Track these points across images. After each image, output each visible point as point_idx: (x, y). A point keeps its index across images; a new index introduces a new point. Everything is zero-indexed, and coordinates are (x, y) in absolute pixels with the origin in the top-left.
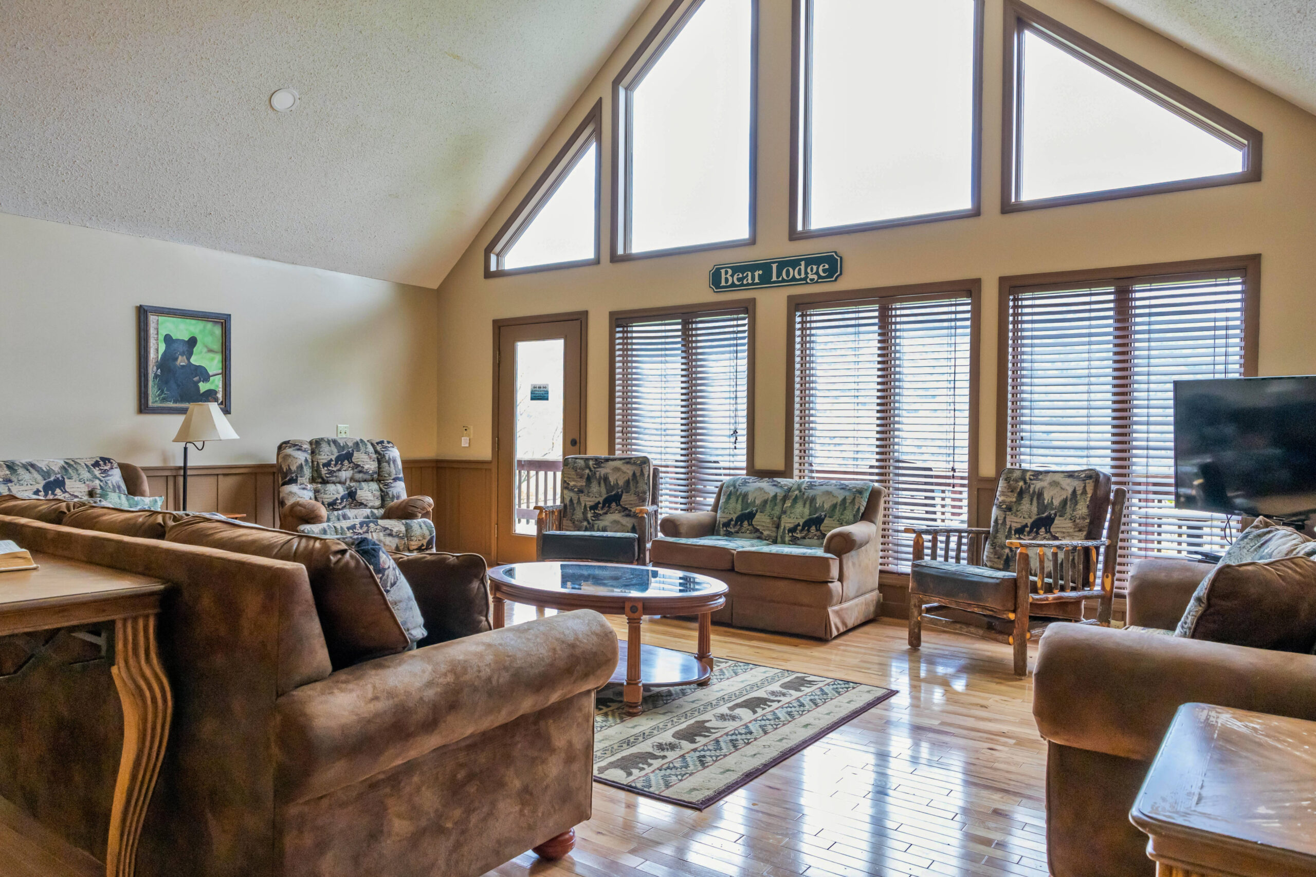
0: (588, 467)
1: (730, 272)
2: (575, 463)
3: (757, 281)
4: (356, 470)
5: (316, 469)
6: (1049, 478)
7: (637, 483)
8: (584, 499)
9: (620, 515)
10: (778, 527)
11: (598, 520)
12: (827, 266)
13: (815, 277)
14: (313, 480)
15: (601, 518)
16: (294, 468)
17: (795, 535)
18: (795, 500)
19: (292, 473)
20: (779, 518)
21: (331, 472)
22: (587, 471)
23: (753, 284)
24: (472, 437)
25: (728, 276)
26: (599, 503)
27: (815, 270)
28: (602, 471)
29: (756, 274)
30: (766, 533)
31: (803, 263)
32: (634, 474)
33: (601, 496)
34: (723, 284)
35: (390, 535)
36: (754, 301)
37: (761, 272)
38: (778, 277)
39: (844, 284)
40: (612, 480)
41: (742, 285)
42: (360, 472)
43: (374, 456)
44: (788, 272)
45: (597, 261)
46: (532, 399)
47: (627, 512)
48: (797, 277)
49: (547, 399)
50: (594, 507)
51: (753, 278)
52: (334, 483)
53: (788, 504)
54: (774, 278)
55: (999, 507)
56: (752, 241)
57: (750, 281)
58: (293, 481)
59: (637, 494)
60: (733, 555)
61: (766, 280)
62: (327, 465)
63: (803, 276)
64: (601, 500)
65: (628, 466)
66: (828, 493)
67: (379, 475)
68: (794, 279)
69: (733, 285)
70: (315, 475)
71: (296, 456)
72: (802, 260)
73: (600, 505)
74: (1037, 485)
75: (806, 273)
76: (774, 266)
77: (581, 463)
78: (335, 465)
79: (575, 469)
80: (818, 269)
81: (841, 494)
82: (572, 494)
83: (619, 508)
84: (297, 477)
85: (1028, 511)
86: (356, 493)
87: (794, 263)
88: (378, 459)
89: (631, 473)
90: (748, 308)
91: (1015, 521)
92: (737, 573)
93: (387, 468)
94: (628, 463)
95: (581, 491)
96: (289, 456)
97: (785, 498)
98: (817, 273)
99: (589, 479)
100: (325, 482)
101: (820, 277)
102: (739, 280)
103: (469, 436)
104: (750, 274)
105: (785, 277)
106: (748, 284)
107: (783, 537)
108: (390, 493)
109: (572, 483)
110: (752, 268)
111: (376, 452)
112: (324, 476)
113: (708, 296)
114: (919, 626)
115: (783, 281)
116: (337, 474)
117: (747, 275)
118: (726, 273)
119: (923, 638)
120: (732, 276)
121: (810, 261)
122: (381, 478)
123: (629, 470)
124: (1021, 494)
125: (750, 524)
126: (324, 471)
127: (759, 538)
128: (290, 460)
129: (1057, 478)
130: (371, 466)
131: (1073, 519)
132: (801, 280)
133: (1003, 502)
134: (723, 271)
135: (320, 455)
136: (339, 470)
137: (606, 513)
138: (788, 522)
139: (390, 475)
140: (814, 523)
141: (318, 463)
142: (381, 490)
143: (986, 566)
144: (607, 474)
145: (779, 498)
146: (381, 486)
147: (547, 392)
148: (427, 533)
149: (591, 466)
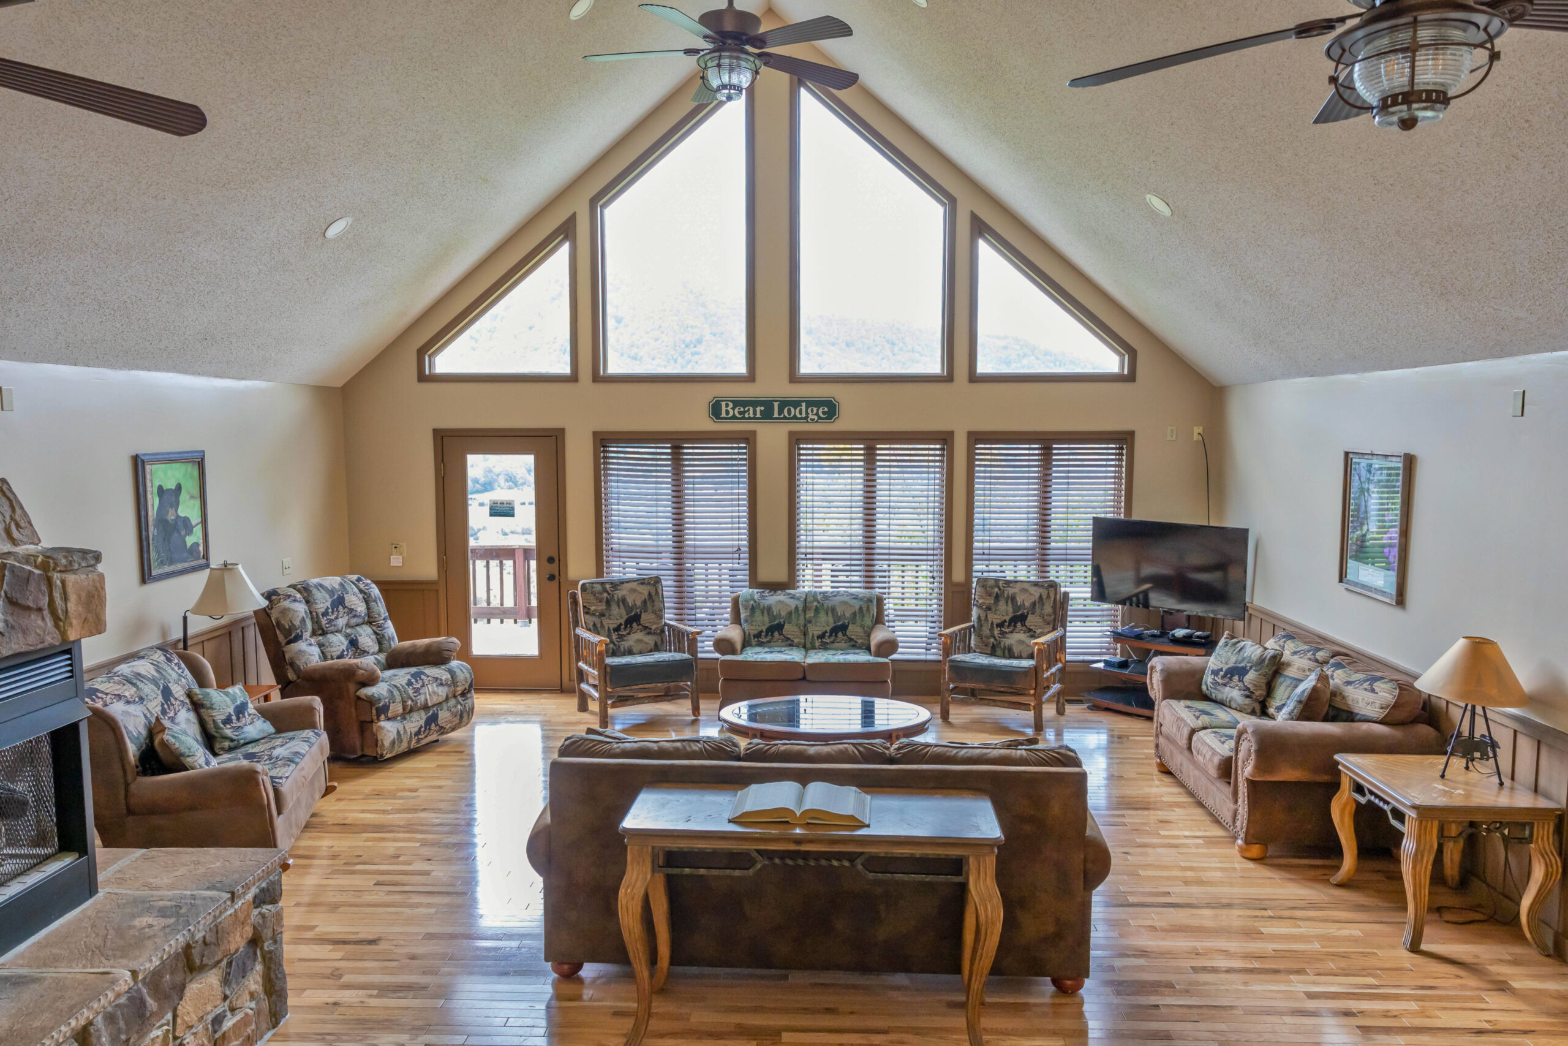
0: (605, 590)
1: (731, 405)
2: (593, 588)
3: (758, 415)
4: (351, 615)
5: (316, 621)
6: (1019, 585)
7: (653, 601)
8: (606, 622)
9: (642, 634)
10: (805, 634)
11: (623, 641)
12: (826, 409)
13: (816, 418)
14: (314, 634)
15: (625, 638)
16: (297, 623)
17: (824, 642)
18: (817, 610)
19: (297, 629)
20: (805, 626)
21: (330, 621)
22: (605, 595)
23: (754, 418)
24: (405, 555)
25: (729, 409)
26: (621, 624)
27: (815, 411)
28: (619, 594)
29: (758, 409)
30: (796, 641)
31: (804, 404)
32: (650, 594)
33: (622, 618)
34: (724, 415)
35: (441, 684)
36: (754, 433)
37: (762, 408)
38: (779, 414)
39: (840, 425)
40: (630, 601)
41: (743, 418)
42: (355, 616)
43: (361, 596)
44: (789, 412)
45: (573, 378)
46: (491, 515)
47: (648, 630)
48: (799, 416)
49: (513, 516)
50: (617, 629)
51: (755, 413)
52: (332, 633)
53: (810, 614)
54: (776, 415)
55: (980, 607)
56: (751, 377)
57: (751, 415)
58: (298, 638)
59: (654, 612)
60: (804, 667)
61: (767, 415)
62: (325, 614)
63: (804, 415)
64: (622, 621)
65: (643, 587)
66: (845, 603)
67: (369, 617)
68: (795, 417)
69: (734, 417)
70: (316, 627)
71: (296, 609)
72: (803, 401)
73: (623, 627)
74: (1010, 591)
75: (807, 413)
76: (776, 404)
77: (598, 588)
78: (333, 612)
79: (594, 594)
80: (818, 410)
81: (857, 605)
82: (594, 619)
83: (640, 627)
84: (302, 632)
85: (1005, 611)
86: (357, 640)
87: (796, 404)
88: (364, 599)
89: (646, 593)
90: (749, 439)
91: (996, 618)
92: (809, 681)
93: (376, 608)
94: (643, 584)
95: (602, 615)
96: (289, 609)
97: (805, 608)
98: (817, 414)
99: (608, 603)
100: (324, 633)
101: (820, 418)
102: (740, 413)
103: (401, 554)
104: (751, 409)
105: (787, 415)
106: (749, 418)
107: (812, 643)
108: (386, 635)
109: (593, 608)
110: (755, 403)
111: (361, 591)
112: (324, 627)
113: (708, 425)
114: (948, 703)
115: (785, 418)
116: (335, 623)
117: (749, 410)
118: (727, 405)
119: (951, 711)
120: (733, 409)
121: (810, 403)
122: (371, 620)
123: (644, 590)
124: (997, 598)
125: (781, 634)
126: (324, 621)
127: (790, 645)
128: (290, 615)
129: (1026, 586)
130: (361, 608)
131: (1042, 616)
132: (801, 418)
133: (983, 603)
134: (723, 404)
135: (316, 604)
136: (337, 618)
137: (629, 634)
138: (815, 630)
139: (380, 616)
140: (840, 629)
141: (317, 614)
142: (375, 633)
143: (975, 652)
144: (624, 596)
145: (800, 609)
146: (374, 628)
147: (513, 509)
148: (468, 676)
149: (608, 590)
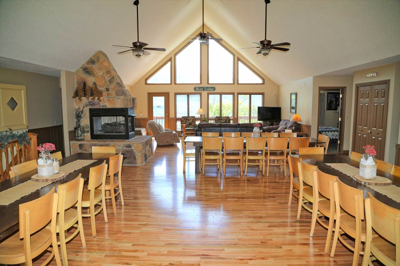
0: (186, 118)
36: (201, 93)
45: (171, 84)
46: (157, 107)
49: (161, 107)
56: (201, 84)
81: (226, 119)
89: (193, 119)
103: (142, 114)
109: (184, 121)
113: (194, 91)
144: (189, 119)
